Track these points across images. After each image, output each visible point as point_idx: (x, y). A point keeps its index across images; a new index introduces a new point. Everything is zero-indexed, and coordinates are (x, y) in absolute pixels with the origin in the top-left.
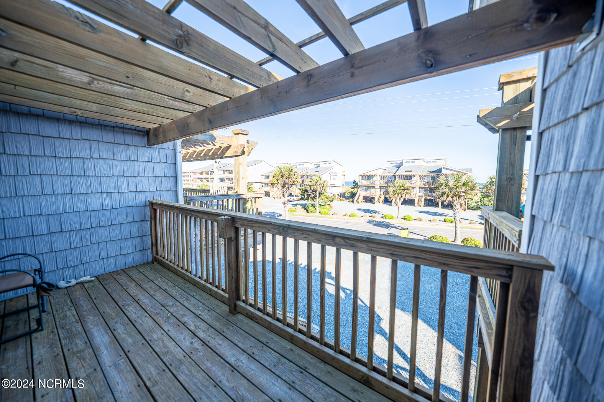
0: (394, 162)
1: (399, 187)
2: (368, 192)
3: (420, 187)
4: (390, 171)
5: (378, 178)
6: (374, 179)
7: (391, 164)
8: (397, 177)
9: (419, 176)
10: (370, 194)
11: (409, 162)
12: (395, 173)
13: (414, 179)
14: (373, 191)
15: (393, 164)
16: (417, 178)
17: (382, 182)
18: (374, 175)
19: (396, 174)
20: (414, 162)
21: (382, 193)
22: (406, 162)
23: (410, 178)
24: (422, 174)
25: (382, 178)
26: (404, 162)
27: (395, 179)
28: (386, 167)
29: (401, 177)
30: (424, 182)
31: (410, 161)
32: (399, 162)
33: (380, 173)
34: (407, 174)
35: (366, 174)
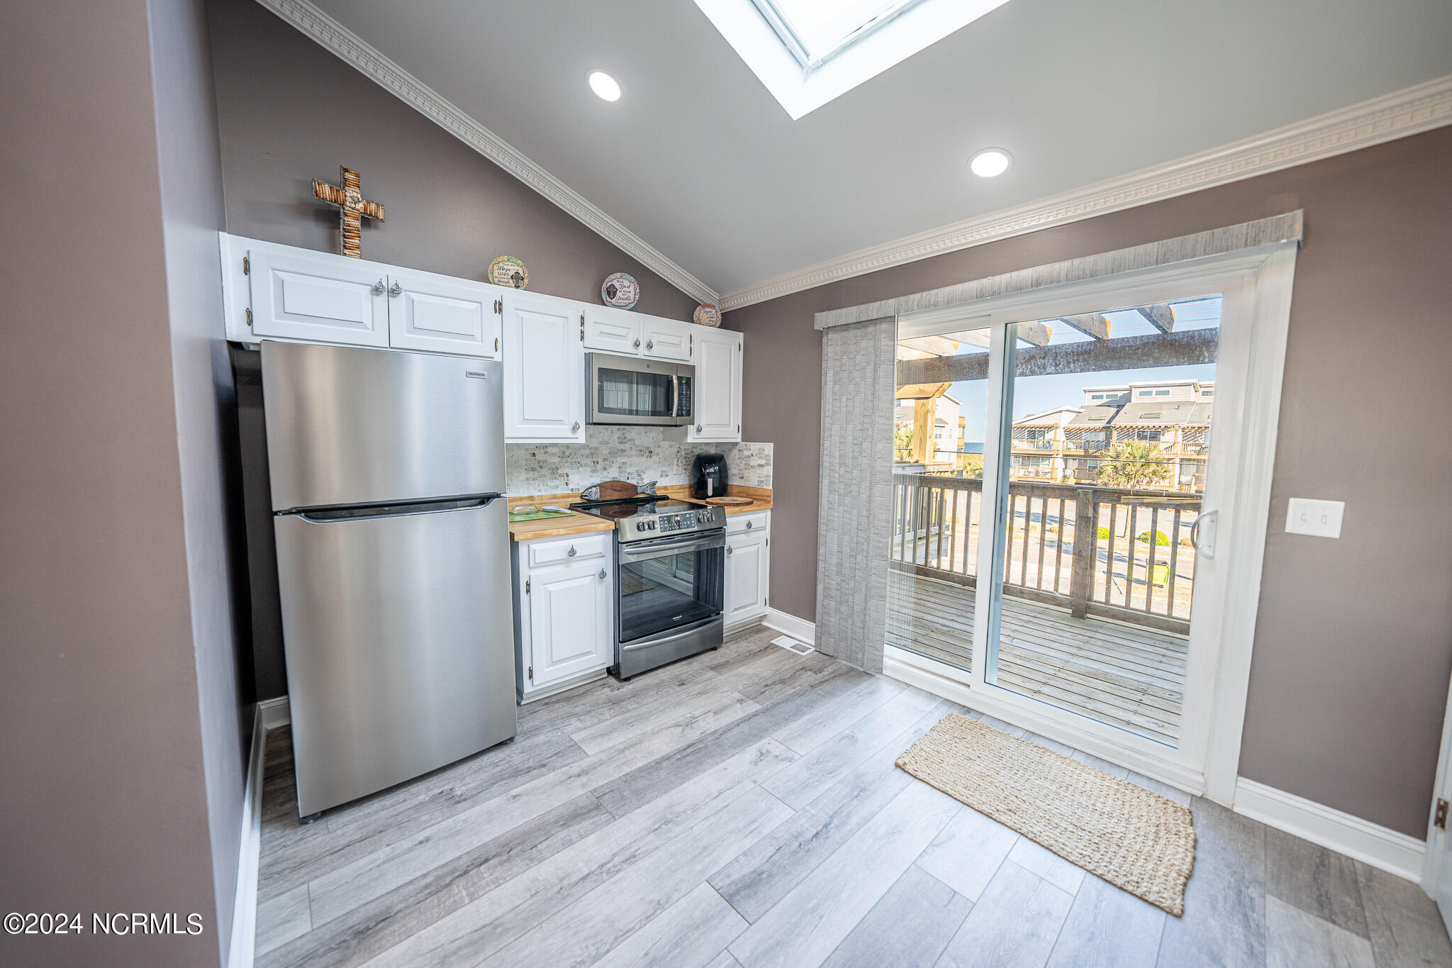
0: (1105, 394)
1: (1131, 459)
2: (1031, 469)
3: (1182, 460)
4: (1094, 417)
5: (1061, 435)
6: (1049, 436)
7: (1094, 397)
8: (1115, 433)
9: (1181, 430)
10: (1037, 474)
11: (1150, 393)
12: (1109, 422)
13: (1167, 438)
14: (1044, 466)
15: (1101, 397)
16: (1176, 436)
17: (1071, 445)
18: (1050, 428)
19: (1112, 424)
20: (1167, 393)
21: (1068, 472)
22: (1142, 394)
23: (1155, 435)
24: (1191, 425)
25: (1070, 434)
26: (1135, 392)
27: (1108, 437)
28: (1082, 407)
29: (1127, 432)
30: (1196, 445)
31: (1154, 390)
32: (1120, 394)
33: (1065, 420)
34: (1145, 424)
35: (1027, 424)
